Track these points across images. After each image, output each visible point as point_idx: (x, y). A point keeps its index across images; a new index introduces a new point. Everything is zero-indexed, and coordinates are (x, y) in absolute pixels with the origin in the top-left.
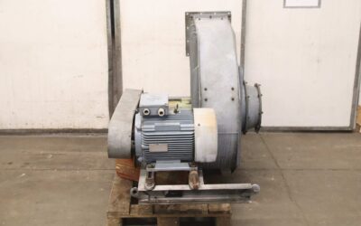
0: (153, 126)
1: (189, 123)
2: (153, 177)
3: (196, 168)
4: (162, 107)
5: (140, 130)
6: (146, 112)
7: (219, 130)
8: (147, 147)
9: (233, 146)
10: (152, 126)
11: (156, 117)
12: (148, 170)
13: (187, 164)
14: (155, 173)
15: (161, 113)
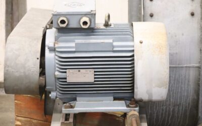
0: (73, 45)
1: (126, 40)
2: (71, 120)
3: (137, 109)
4: (86, 15)
5: (53, 50)
6: (63, 22)
7: (171, 62)
8: (63, 75)
9: (192, 86)
10: (71, 44)
11: (78, 30)
12: (65, 111)
13: (123, 102)
14: (76, 115)
15: (85, 23)
